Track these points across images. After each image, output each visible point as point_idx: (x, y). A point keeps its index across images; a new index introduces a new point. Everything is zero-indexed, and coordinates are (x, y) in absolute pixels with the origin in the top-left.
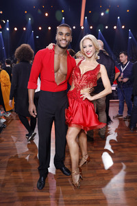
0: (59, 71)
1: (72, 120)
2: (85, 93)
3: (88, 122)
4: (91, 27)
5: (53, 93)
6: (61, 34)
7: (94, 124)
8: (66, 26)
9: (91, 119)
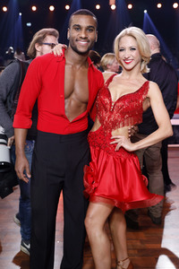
0: (73, 96)
1: (96, 189)
2: (121, 137)
3: (126, 193)
4: (130, 6)
5: (61, 136)
6: (78, 28)
7: (139, 196)
8: (87, 14)
9: (132, 186)
